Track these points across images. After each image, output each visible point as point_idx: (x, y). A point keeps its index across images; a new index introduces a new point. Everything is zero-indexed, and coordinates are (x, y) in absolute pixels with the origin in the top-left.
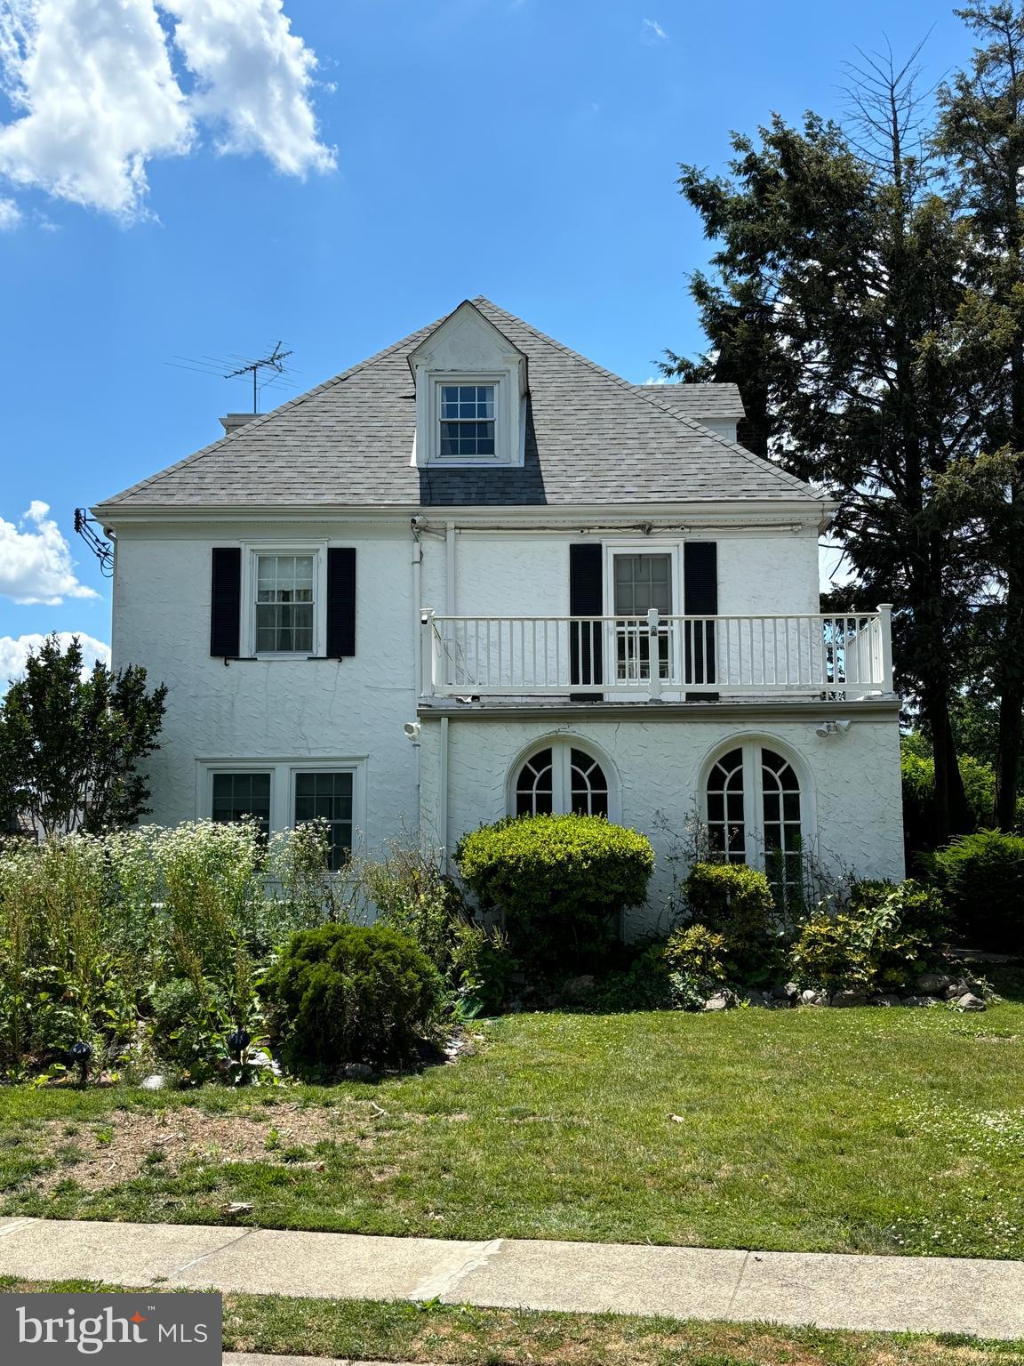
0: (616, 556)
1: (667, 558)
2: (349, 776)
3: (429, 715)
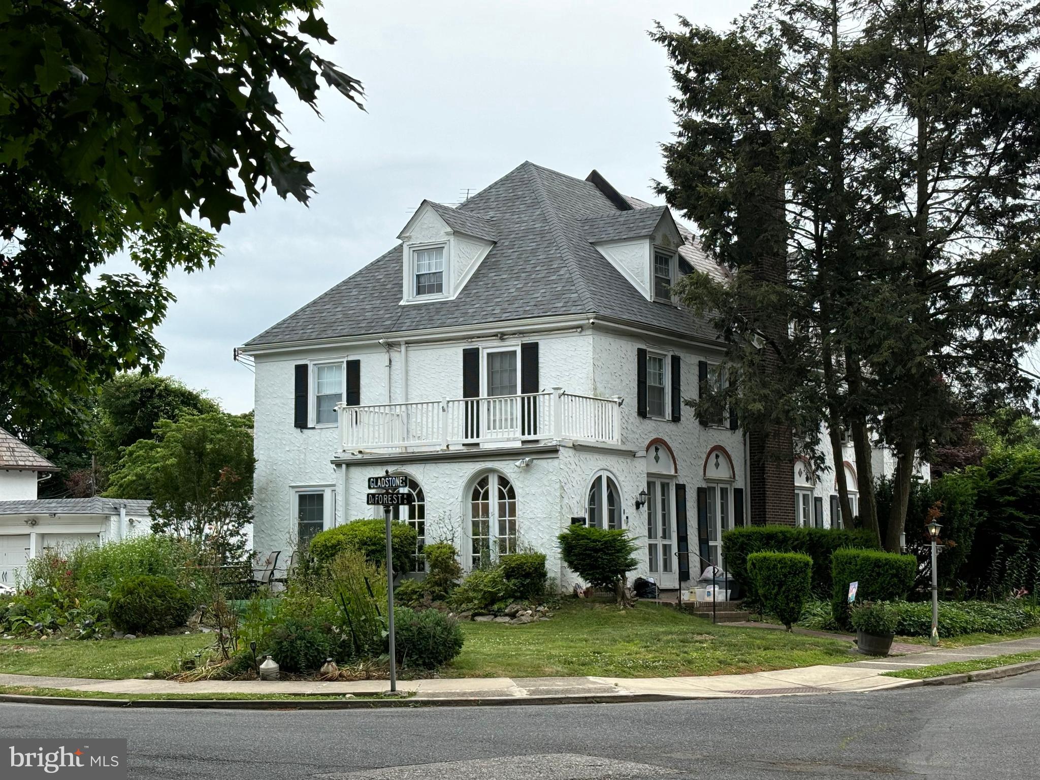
0: (488, 354)
1: (515, 352)
2: (322, 495)
3: (338, 464)
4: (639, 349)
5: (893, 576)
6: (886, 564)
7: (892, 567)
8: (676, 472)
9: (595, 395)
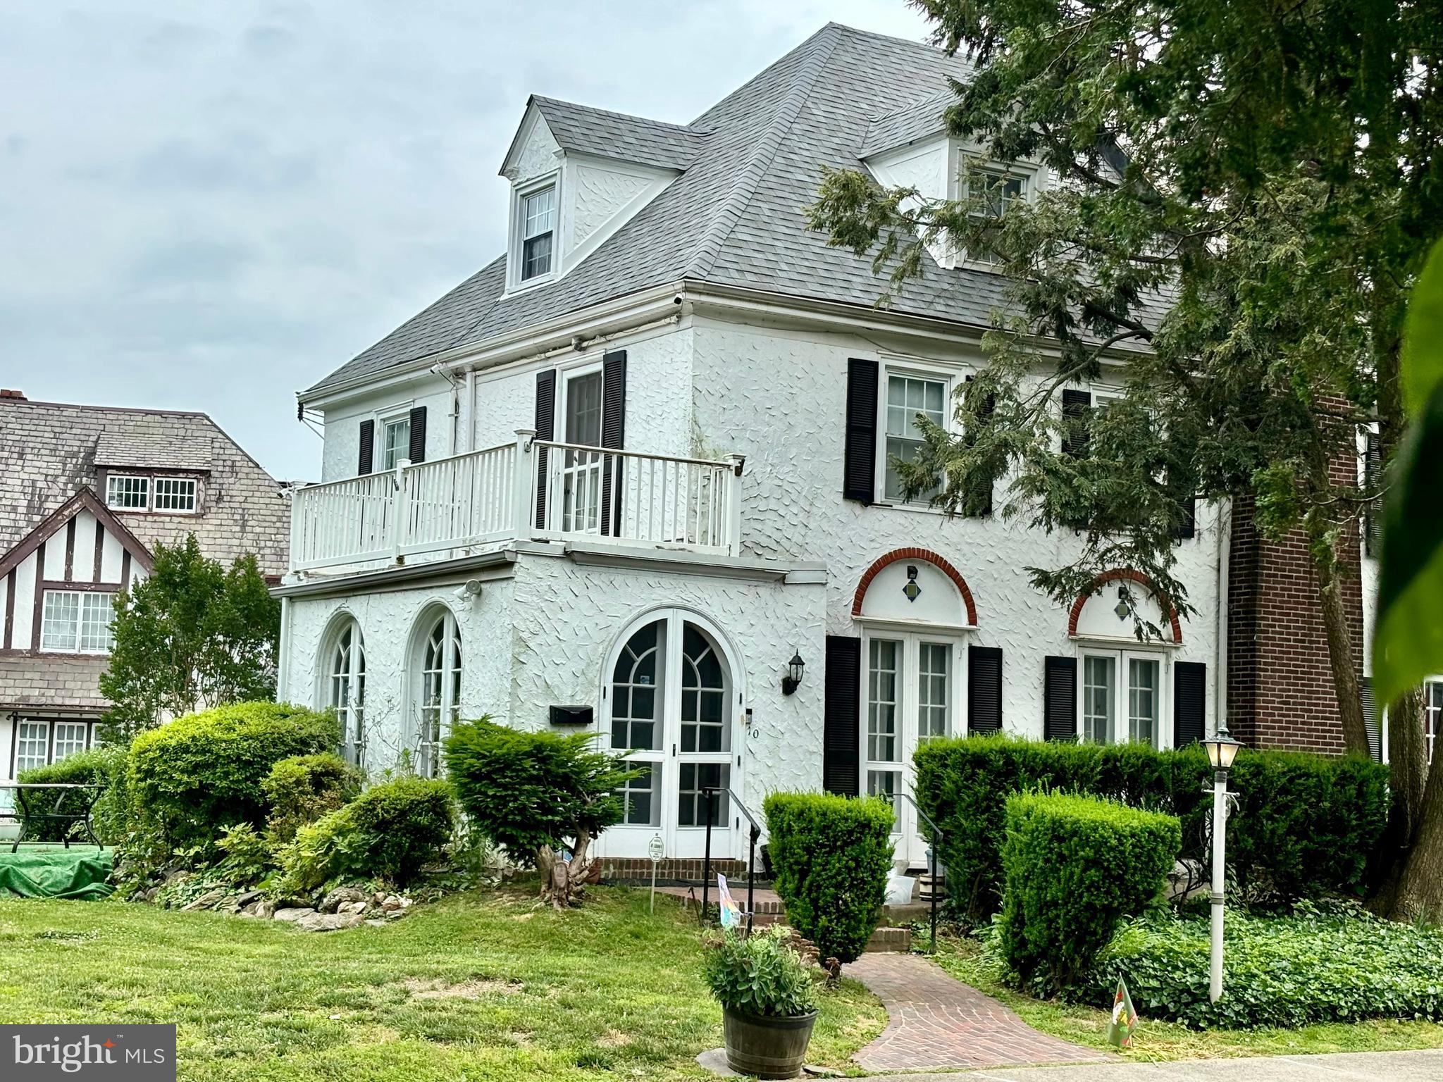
0: (570, 382)
4: (853, 363)
5: (1090, 863)
6: (1074, 833)
7: (1085, 842)
8: (973, 619)
9: (693, 452)
